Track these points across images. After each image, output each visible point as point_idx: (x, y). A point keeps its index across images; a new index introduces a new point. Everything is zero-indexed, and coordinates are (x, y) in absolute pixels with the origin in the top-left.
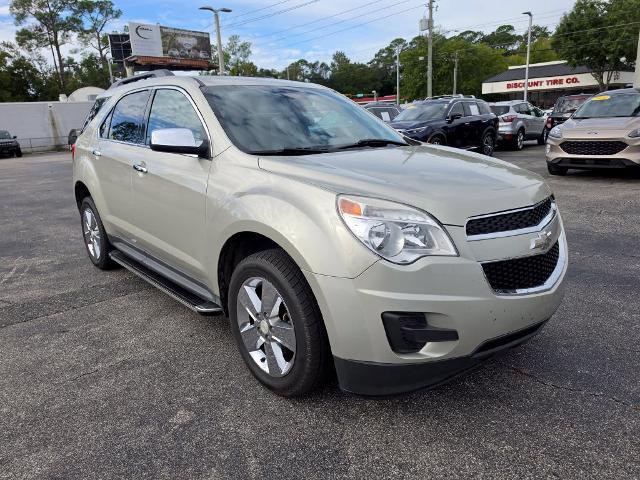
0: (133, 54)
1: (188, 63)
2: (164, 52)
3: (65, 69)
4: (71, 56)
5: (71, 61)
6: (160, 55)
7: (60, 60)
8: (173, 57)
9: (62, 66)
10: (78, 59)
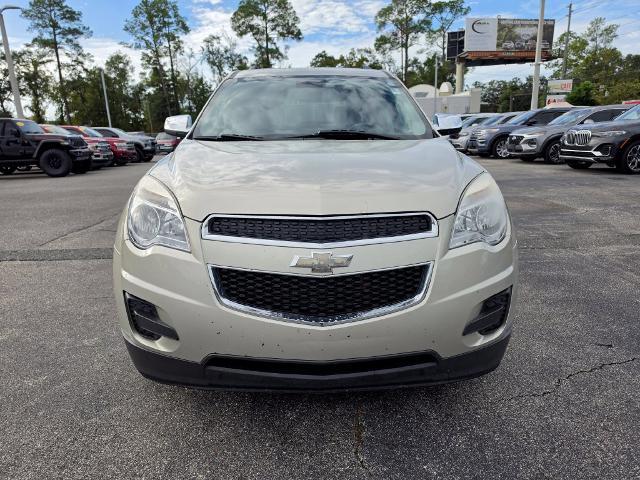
0: (465, 50)
1: (523, 55)
2: (498, 45)
3: (409, 69)
4: (417, 56)
5: (415, 61)
6: (494, 48)
7: (406, 61)
8: (507, 50)
9: (407, 66)
10: (422, 59)
